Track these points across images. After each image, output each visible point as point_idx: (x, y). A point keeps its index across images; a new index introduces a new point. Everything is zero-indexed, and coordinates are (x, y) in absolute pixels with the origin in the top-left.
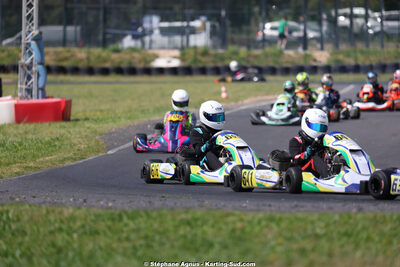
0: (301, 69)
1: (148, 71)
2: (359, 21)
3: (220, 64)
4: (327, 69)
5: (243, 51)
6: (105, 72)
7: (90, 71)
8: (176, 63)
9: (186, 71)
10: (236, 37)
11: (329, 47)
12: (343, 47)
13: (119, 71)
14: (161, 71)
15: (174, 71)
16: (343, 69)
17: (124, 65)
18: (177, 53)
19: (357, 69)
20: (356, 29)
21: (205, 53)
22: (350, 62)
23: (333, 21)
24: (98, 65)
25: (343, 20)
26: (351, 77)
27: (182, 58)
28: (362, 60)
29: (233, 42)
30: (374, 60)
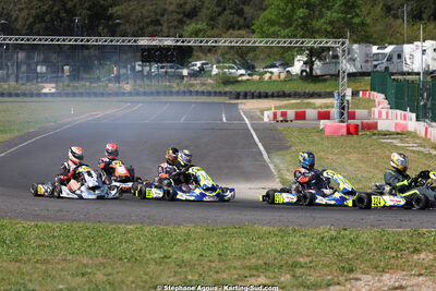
0: (117, 94)
1: (39, 95)
2: (148, 68)
3: (76, 91)
4: (130, 94)
5: (88, 84)
6: (17, 95)
7: (10, 95)
8: (53, 90)
9: (58, 94)
10: (85, 76)
11: (131, 82)
12: (139, 82)
13: (25, 95)
14: (46, 94)
15: (52, 94)
16: (138, 94)
17: (27, 92)
18: (54, 85)
19: (145, 94)
20: (145, 73)
21: (68, 86)
22: (142, 90)
23: (133, 68)
24: (13, 92)
25: (138, 68)
26: (141, 98)
27: (56, 88)
28: (147, 89)
29: (83, 79)
30: (153, 89)
